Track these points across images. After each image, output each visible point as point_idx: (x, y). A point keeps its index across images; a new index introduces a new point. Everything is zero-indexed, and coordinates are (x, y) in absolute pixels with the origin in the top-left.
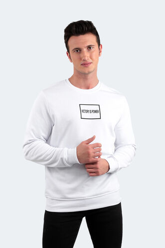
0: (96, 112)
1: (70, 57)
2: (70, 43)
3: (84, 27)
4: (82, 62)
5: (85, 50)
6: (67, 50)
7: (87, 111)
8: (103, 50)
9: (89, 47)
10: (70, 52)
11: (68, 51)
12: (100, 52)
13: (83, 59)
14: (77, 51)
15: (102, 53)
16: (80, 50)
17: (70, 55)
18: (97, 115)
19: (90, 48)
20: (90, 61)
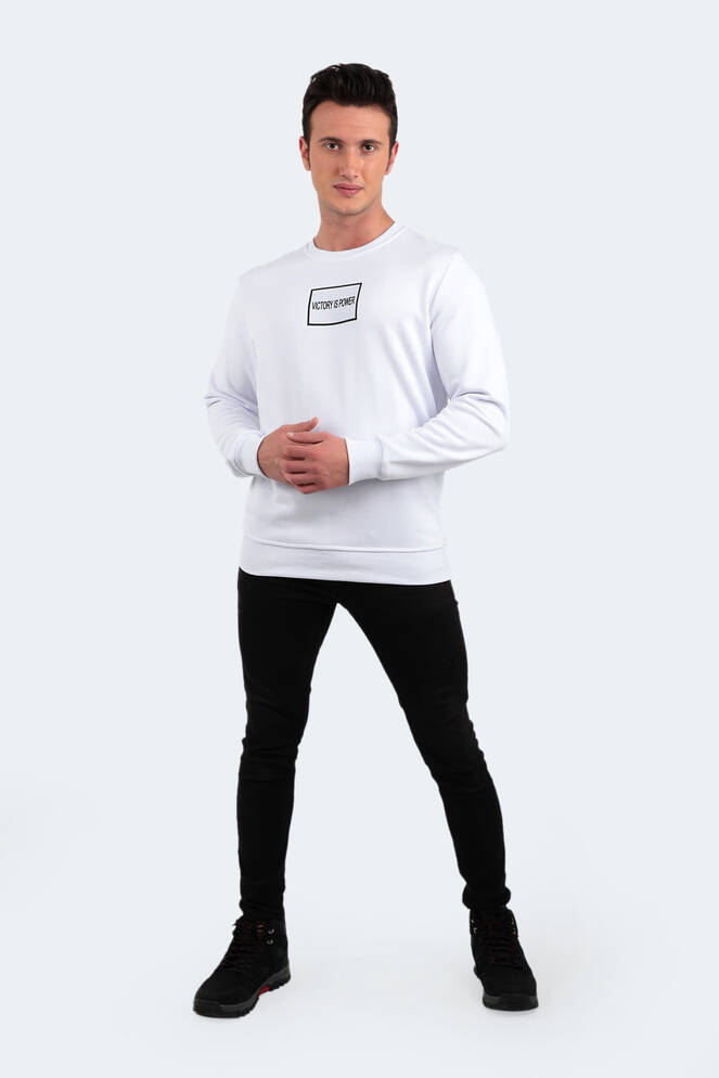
0: (347, 302)
1: (306, 154)
2: (317, 117)
3: (368, 84)
4: (339, 182)
5: (353, 150)
6: (301, 133)
7: (328, 304)
8: (398, 158)
9: (366, 145)
10: (311, 143)
11: (307, 137)
12: (390, 162)
13: (341, 173)
14: (332, 146)
15: (394, 167)
16: (340, 146)
17: (308, 150)
18: (348, 311)
19: (368, 148)
20: (359, 182)
